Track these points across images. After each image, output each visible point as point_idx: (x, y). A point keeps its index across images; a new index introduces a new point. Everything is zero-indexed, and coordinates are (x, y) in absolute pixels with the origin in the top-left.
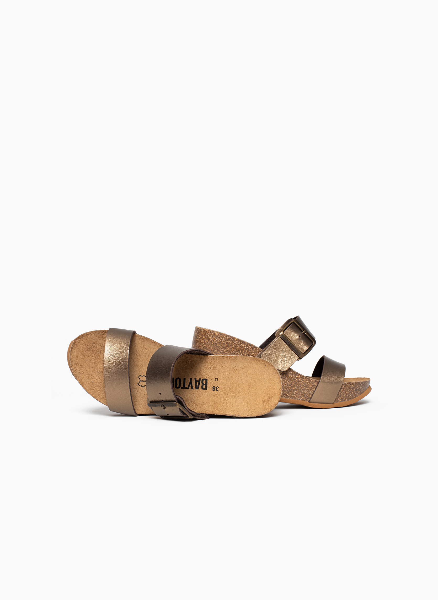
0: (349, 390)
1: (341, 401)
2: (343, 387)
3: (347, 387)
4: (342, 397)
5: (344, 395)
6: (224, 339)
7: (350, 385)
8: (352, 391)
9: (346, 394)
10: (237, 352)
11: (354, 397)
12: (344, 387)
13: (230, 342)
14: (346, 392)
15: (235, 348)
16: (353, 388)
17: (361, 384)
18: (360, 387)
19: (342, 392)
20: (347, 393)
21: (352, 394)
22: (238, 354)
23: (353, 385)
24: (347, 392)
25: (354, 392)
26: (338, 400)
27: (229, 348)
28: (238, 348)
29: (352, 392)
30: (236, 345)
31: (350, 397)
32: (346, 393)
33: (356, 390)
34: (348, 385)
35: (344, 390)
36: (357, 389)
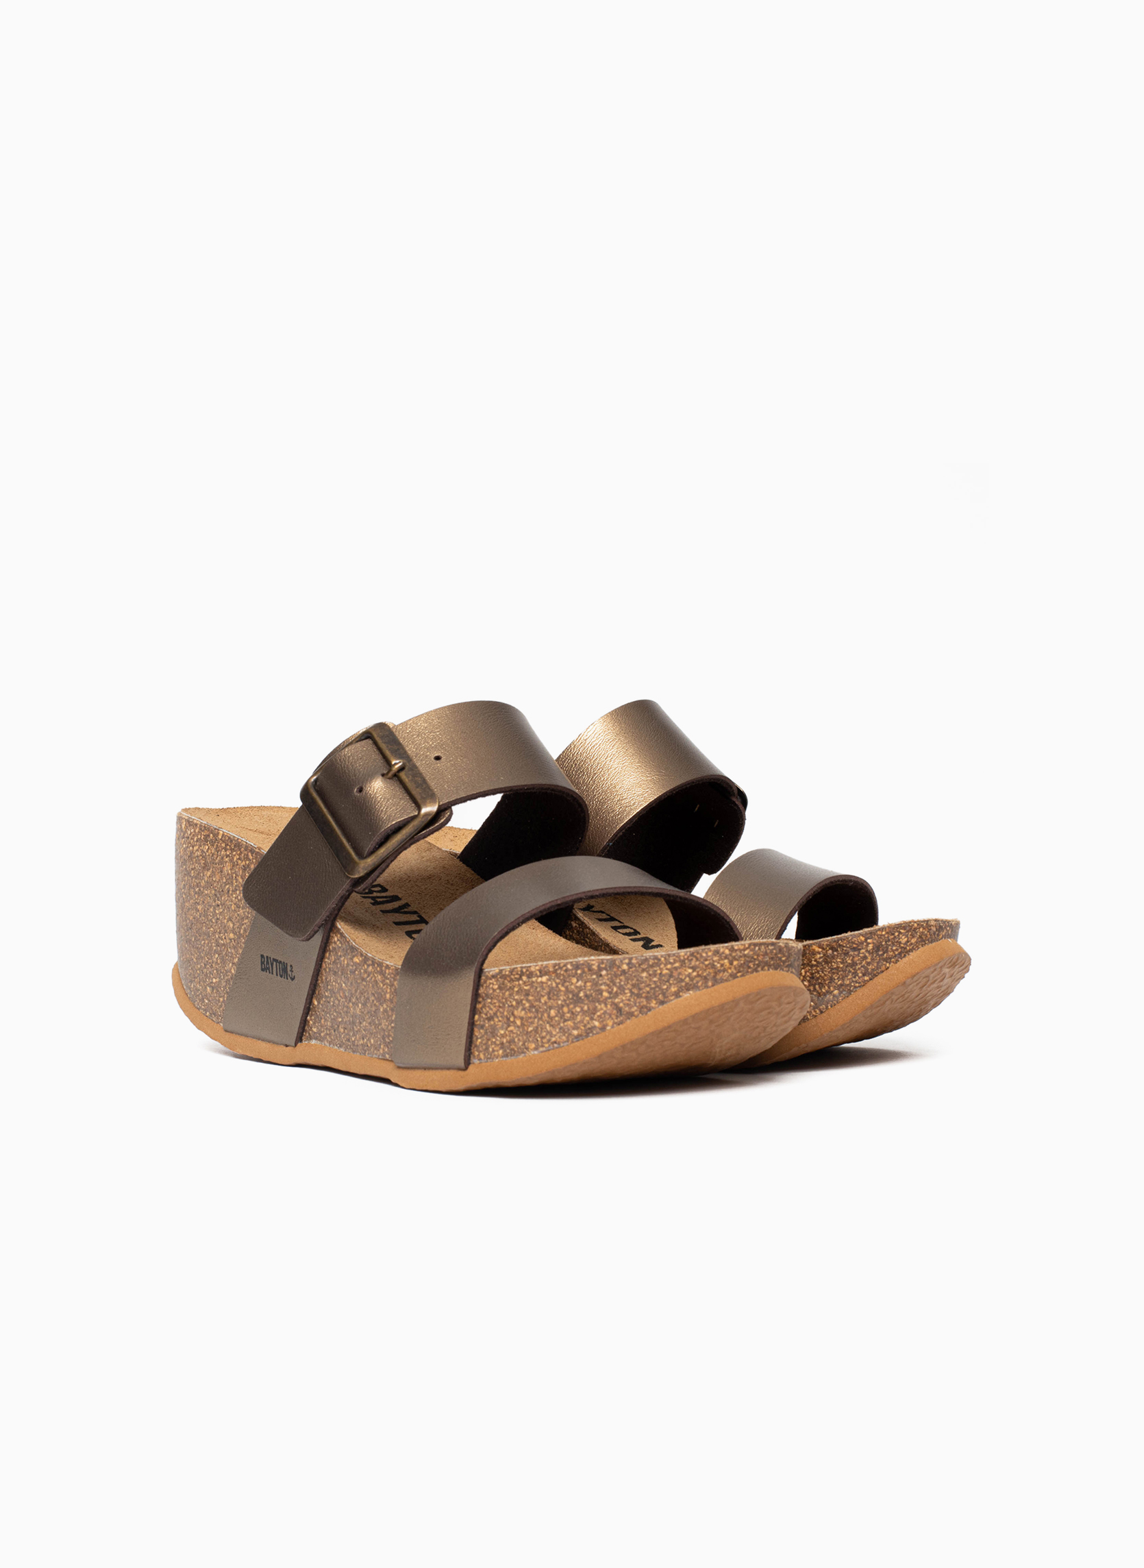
0: (528, 1000)
1: (506, 1056)
2: (494, 990)
3: (511, 988)
4: (503, 1036)
5: (511, 1028)
6: (197, 841)
7: (524, 978)
8: (551, 1008)
9: (518, 1022)
10: (227, 886)
11: (575, 1032)
12: (500, 988)
13: (209, 851)
14: (516, 1013)
15: (221, 872)
16: (552, 993)
17: (600, 969)
18: (595, 984)
19: (495, 1014)
20: (522, 1018)
21: (551, 1018)
22: (230, 892)
23: (544, 979)
24: (519, 1012)
25: (565, 1009)
26: (487, 1049)
27: (209, 873)
28: (227, 868)
29: (553, 1013)
30: (222, 858)
31: (549, 1033)
32: (515, 1017)
33: (577, 1000)
34: (518, 980)
35: (499, 1001)
36: (577, 995)
